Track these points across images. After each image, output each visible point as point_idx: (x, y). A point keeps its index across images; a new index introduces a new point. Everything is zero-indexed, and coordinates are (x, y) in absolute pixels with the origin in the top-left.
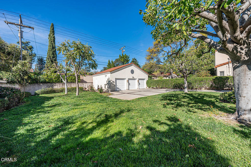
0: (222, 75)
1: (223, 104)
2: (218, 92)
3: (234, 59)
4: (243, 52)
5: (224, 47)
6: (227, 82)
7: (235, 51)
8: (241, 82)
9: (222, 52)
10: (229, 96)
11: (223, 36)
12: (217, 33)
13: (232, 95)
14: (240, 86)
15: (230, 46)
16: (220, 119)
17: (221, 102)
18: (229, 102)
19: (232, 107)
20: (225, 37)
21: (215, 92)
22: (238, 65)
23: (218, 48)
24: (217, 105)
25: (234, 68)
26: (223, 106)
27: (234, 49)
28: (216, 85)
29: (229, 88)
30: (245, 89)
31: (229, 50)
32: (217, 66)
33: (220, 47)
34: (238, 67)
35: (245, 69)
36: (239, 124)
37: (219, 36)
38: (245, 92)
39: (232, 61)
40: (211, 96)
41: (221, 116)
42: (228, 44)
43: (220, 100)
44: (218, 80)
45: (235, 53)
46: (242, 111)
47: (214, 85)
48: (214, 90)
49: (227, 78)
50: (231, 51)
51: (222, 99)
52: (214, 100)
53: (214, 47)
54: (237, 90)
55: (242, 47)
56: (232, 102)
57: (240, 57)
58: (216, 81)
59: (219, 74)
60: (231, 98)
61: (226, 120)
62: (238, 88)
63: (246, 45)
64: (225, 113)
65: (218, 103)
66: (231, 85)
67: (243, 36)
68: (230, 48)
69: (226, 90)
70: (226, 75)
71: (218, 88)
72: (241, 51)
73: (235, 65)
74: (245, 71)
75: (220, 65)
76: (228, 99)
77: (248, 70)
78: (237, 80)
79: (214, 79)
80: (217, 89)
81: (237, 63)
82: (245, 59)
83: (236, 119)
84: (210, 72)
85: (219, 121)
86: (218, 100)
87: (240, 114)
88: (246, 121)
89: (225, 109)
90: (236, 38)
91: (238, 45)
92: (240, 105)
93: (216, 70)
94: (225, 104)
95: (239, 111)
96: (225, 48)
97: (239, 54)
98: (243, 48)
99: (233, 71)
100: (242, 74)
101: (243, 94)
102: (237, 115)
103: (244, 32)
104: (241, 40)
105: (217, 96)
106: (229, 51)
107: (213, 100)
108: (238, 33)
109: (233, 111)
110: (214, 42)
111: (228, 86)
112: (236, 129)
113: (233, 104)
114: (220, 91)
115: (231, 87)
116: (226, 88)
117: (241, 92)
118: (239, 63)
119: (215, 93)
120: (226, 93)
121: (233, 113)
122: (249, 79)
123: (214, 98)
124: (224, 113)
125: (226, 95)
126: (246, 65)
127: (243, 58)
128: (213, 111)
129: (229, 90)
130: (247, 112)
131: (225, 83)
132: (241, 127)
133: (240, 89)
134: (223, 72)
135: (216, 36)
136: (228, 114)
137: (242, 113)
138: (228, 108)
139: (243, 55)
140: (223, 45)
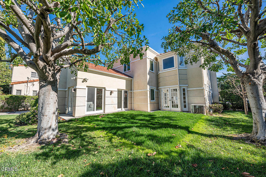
0: (19, 94)
1: (20, 128)
2: (11, 114)
3: (42, 78)
4: (50, 73)
5: (36, 61)
6: (23, 102)
7: (44, 70)
8: (46, 101)
9: (31, 66)
10: (27, 118)
11: (37, 50)
12: (29, 43)
13: (30, 115)
14: (44, 105)
15: (41, 64)
16: (17, 150)
17: (17, 126)
18: (26, 124)
19: (30, 129)
20: (39, 51)
21: (7, 114)
22: (45, 84)
23: (28, 60)
24: (11, 131)
25: (41, 87)
26: (20, 131)
27: (44, 68)
28: (9, 105)
29: (24, 109)
30: (48, 108)
31: (39, 66)
32: (14, 82)
33: (30, 60)
34: (44, 86)
35: (49, 89)
36: (40, 146)
37: (31, 47)
38: (48, 111)
39: (40, 79)
40: (2, 121)
41: (19, 146)
42: (39, 61)
43: (16, 123)
44: (13, 99)
45: (44, 72)
46: (43, 131)
47: (6, 105)
48: (6, 112)
49: (24, 98)
50: (41, 68)
51: (19, 123)
52: (7, 126)
53: (23, 57)
54: (41, 109)
55: (50, 68)
56: (30, 123)
57: (47, 77)
58: (10, 101)
59: (14, 93)
60: (29, 119)
61: (26, 148)
62: (42, 108)
63: (53, 68)
64: (24, 139)
65: (13, 128)
66: (27, 105)
67: (52, 59)
68: (41, 65)
69: (21, 111)
70: (23, 94)
71: (11, 109)
72: (49, 72)
73: (42, 84)
74: (50, 91)
75: (18, 82)
76: (26, 121)
77: (52, 90)
78: (42, 99)
79: (8, 98)
80: (10, 111)
81: (44, 83)
82: (50, 80)
83: (37, 142)
84: (2, 89)
85: (17, 153)
86: (12, 125)
87: (40, 134)
88: (46, 139)
89: (23, 134)
90: (47, 57)
91: (48, 66)
92: (42, 125)
93: (11, 88)
94: (22, 127)
95: (40, 131)
96: (36, 63)
97: (47, 74)
98: (51, 70)
99: (40, 89)
100: (47, 93)
101: (45, 113)
102: (38, 137)
103: (53, 56)
104: (50, 62)
105: (11, 120)
106: (40, 68)
107: (4, 127)
108: (49, 54)
109: (32, 133)
110: (23, 51)
111: (24, 106)
112: (38, 153)
113: (30, 126)
114: (14, 113)
115: (27, 107)
116: (21, 109)
117: (44, 111)
118: (46, 83)
119: (7, 116)
120: (24, 114)
121: (33, 135)
122: (52, 98)
123: (7, 123)
124: (22, 140)
125: (24, 116)
126: (51, 86)
127: (49, 79)
128: (6, 142)
129: (25, 110)
130: (47, 130)
131: (21, 104)
132: (42, 148)
133: (44, 108)
134: (20, 91)
135: (28, 46)
136: (27, 139)
137: (43, 132)
138: (26, 132)
139: (50, 76)
140: (34, 59)
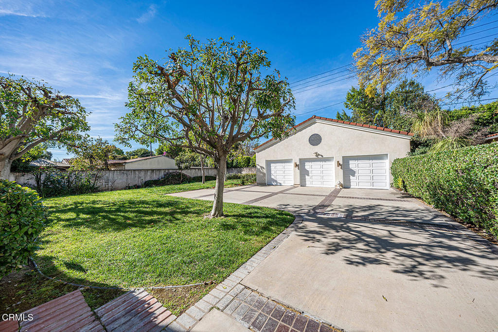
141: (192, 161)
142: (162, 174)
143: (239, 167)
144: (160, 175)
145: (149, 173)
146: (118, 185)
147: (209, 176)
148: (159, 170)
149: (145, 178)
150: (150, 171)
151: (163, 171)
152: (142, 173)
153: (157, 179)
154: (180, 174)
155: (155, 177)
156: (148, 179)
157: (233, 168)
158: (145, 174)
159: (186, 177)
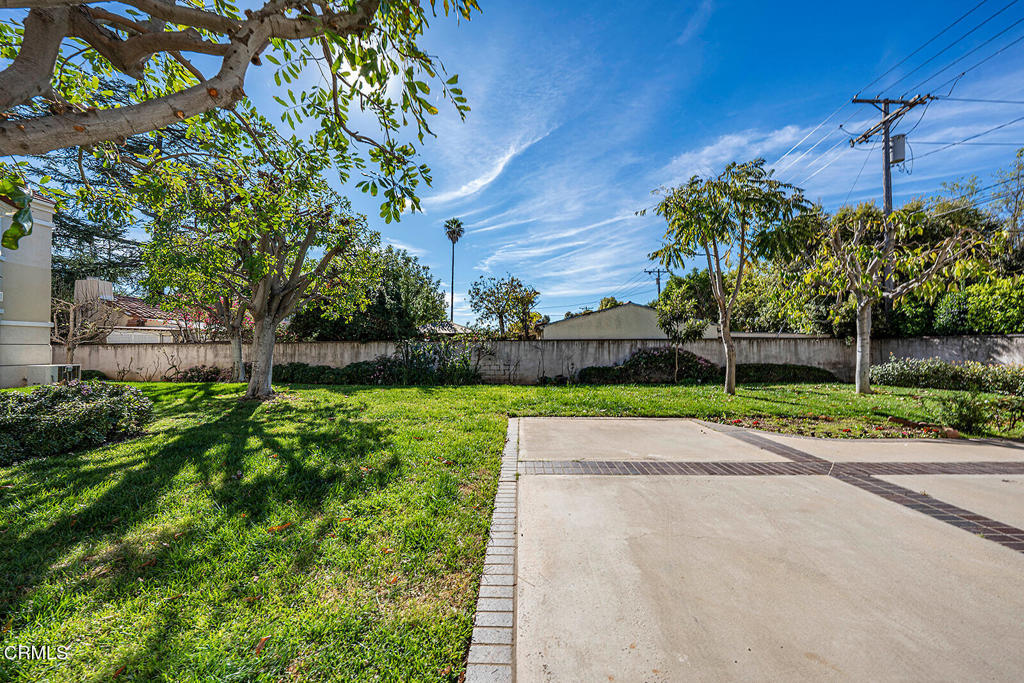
141: (747, 316)
142: (626, 352)
143: (971, 333)
144: (621, 356)
145: (592, 349)
146: (526, 374)
147: (795, 367)
148: (619, 341)
149: (582, 360)
150: (595, 344)
151: (627, 346)
152: (574, 347)
153: (611, 364)
154: (672, 353)
155: (608, 358)
156: (590, 363)
157: (935, 335)
158: (582, 350)
159: (697, 364)
